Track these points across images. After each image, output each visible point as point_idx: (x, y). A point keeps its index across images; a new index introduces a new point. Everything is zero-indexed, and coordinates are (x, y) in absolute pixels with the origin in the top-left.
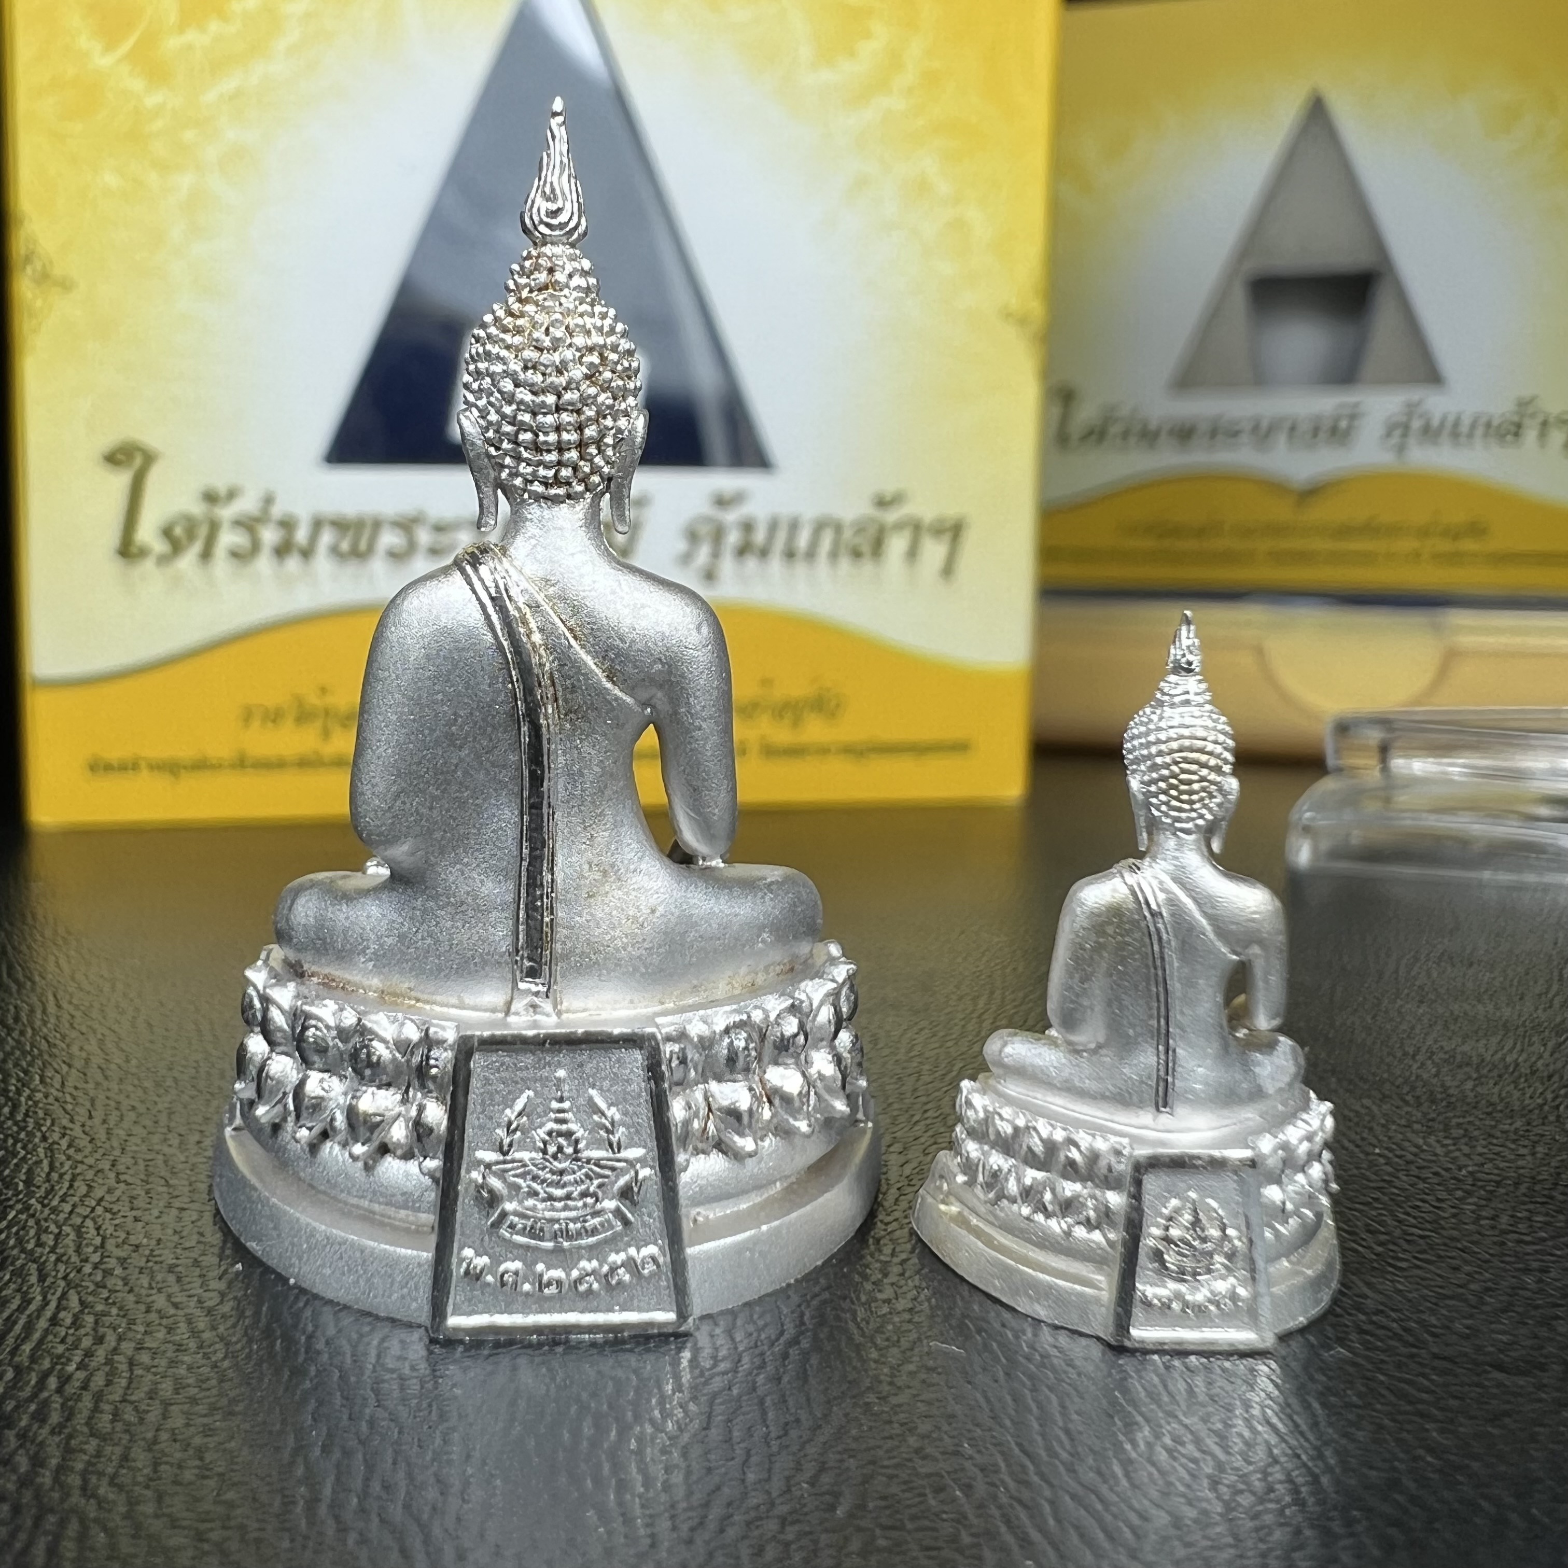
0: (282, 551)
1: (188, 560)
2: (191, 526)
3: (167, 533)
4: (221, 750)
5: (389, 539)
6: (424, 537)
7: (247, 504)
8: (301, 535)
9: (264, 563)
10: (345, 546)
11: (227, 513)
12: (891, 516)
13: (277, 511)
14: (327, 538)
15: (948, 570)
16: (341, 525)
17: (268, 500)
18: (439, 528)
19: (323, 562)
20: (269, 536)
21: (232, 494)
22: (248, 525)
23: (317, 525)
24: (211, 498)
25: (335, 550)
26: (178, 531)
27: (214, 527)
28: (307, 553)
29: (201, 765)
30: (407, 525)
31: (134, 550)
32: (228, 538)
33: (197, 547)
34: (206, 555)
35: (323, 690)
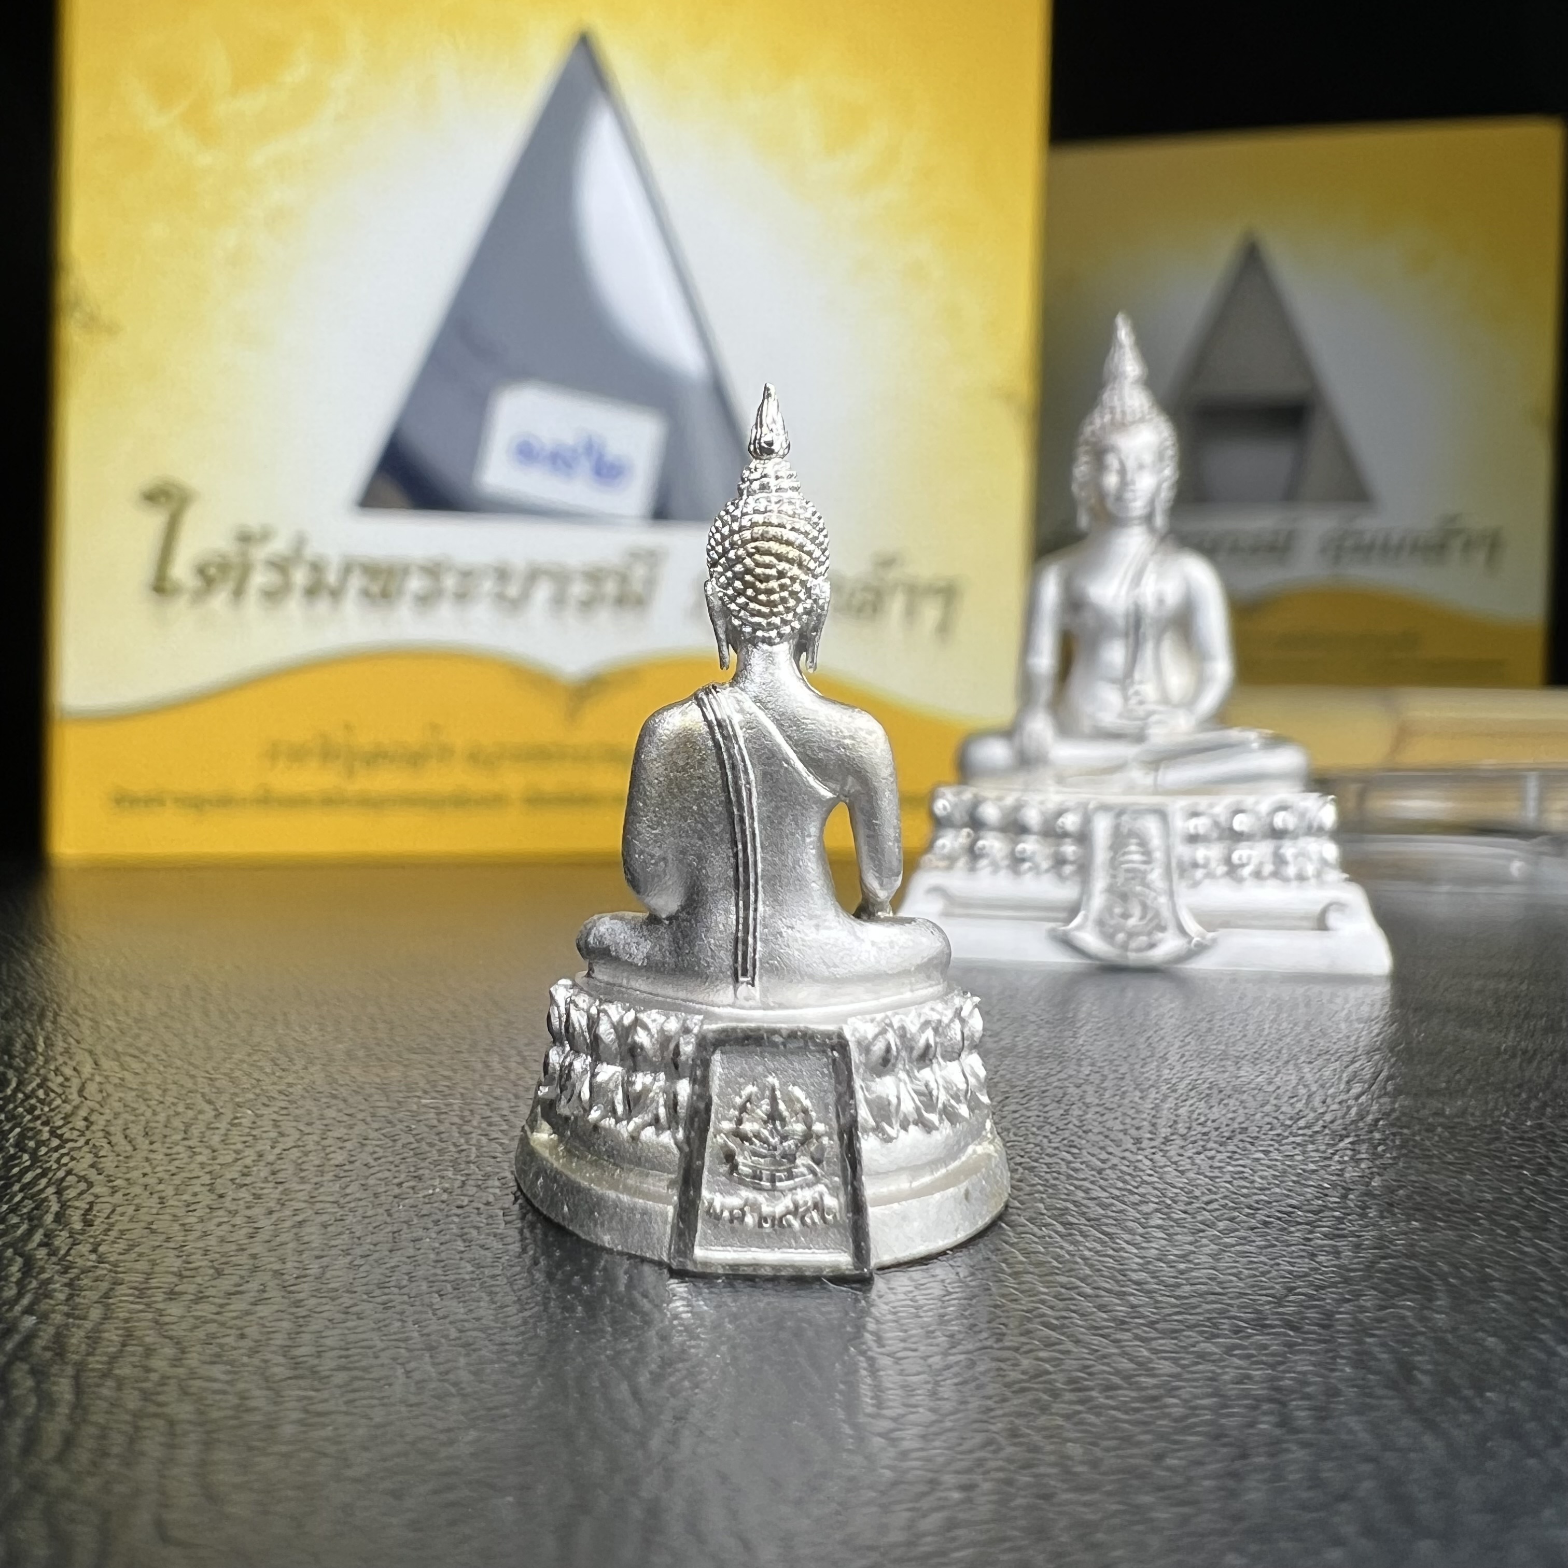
0: (312, 592)
1: (220, 600)
2: (224, 567)
3: (202, 571)
4: (245, 784)
5: (415, 584)
6: (450, 582)
7: (279, 546)
8: (332, 578)
9: (294, 605)
10: (375, 589)
11: (260, 553)
12: (893, 575)
13: (310, 552)
14: (356, 582)
15: (944, 628)
16: (372, 570)
17: (300, 542)
18: (467, 574)
19: (351, 604)
20: (300, 577)
21: (265, 536)
22: (281, 566)
23: (347, 569)
24: (245, 538)
25: (366, 593)
26: (212, 571)
27: (245, 570)
28: (336, 594)
29: (225, 801)
30: (433, 571)
31: (168, 585)
32: (260, 579)
33: (230, 585)
34: (239, 592)
35: (348, 727)
